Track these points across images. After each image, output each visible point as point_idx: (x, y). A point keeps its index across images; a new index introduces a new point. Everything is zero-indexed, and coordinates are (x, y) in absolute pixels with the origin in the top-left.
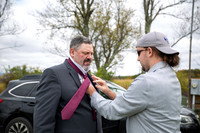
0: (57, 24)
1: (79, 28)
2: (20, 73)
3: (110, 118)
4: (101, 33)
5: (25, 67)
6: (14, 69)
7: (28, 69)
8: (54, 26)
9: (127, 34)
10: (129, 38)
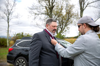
0: (37, 13)
1: (48, 14)
2: (20, 36)
3: (65, 57)
4: (58, 16)
5: (22, 33)
6: (18, 34)
7: (24, 34)
8: (36, 14)
9: (71, 17)
10: (72, 19)
